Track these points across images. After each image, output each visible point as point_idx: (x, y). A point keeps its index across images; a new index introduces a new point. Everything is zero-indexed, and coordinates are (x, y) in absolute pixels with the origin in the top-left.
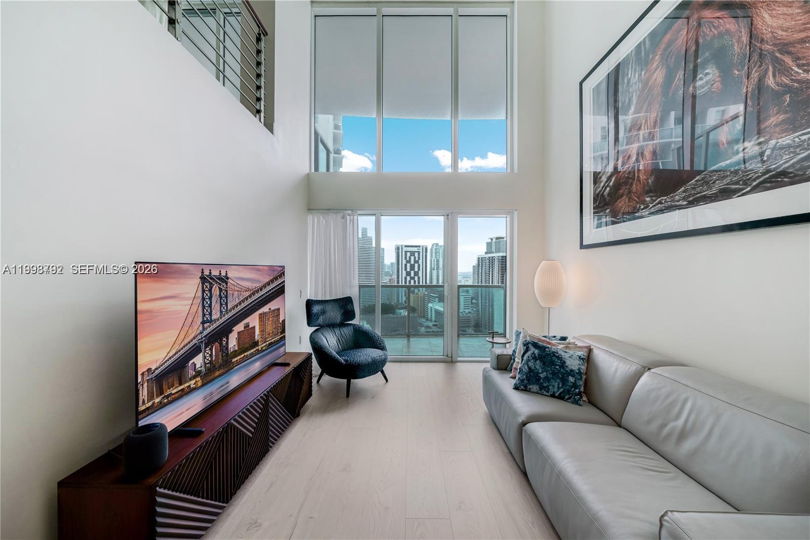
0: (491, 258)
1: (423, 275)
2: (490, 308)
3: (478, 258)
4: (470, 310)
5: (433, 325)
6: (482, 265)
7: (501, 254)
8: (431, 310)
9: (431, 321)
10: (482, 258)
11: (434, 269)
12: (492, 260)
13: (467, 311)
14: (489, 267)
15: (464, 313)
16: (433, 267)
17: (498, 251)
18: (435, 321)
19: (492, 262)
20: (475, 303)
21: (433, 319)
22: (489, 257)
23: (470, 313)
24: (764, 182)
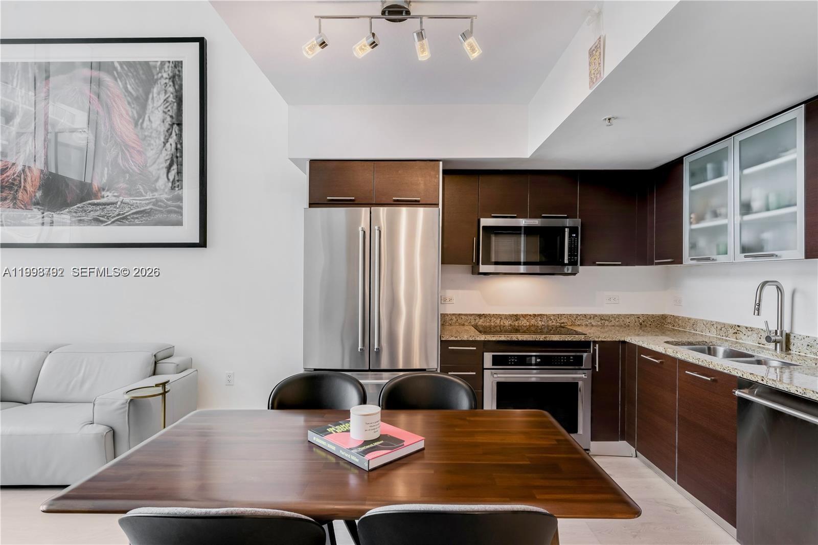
24: (117, 220)
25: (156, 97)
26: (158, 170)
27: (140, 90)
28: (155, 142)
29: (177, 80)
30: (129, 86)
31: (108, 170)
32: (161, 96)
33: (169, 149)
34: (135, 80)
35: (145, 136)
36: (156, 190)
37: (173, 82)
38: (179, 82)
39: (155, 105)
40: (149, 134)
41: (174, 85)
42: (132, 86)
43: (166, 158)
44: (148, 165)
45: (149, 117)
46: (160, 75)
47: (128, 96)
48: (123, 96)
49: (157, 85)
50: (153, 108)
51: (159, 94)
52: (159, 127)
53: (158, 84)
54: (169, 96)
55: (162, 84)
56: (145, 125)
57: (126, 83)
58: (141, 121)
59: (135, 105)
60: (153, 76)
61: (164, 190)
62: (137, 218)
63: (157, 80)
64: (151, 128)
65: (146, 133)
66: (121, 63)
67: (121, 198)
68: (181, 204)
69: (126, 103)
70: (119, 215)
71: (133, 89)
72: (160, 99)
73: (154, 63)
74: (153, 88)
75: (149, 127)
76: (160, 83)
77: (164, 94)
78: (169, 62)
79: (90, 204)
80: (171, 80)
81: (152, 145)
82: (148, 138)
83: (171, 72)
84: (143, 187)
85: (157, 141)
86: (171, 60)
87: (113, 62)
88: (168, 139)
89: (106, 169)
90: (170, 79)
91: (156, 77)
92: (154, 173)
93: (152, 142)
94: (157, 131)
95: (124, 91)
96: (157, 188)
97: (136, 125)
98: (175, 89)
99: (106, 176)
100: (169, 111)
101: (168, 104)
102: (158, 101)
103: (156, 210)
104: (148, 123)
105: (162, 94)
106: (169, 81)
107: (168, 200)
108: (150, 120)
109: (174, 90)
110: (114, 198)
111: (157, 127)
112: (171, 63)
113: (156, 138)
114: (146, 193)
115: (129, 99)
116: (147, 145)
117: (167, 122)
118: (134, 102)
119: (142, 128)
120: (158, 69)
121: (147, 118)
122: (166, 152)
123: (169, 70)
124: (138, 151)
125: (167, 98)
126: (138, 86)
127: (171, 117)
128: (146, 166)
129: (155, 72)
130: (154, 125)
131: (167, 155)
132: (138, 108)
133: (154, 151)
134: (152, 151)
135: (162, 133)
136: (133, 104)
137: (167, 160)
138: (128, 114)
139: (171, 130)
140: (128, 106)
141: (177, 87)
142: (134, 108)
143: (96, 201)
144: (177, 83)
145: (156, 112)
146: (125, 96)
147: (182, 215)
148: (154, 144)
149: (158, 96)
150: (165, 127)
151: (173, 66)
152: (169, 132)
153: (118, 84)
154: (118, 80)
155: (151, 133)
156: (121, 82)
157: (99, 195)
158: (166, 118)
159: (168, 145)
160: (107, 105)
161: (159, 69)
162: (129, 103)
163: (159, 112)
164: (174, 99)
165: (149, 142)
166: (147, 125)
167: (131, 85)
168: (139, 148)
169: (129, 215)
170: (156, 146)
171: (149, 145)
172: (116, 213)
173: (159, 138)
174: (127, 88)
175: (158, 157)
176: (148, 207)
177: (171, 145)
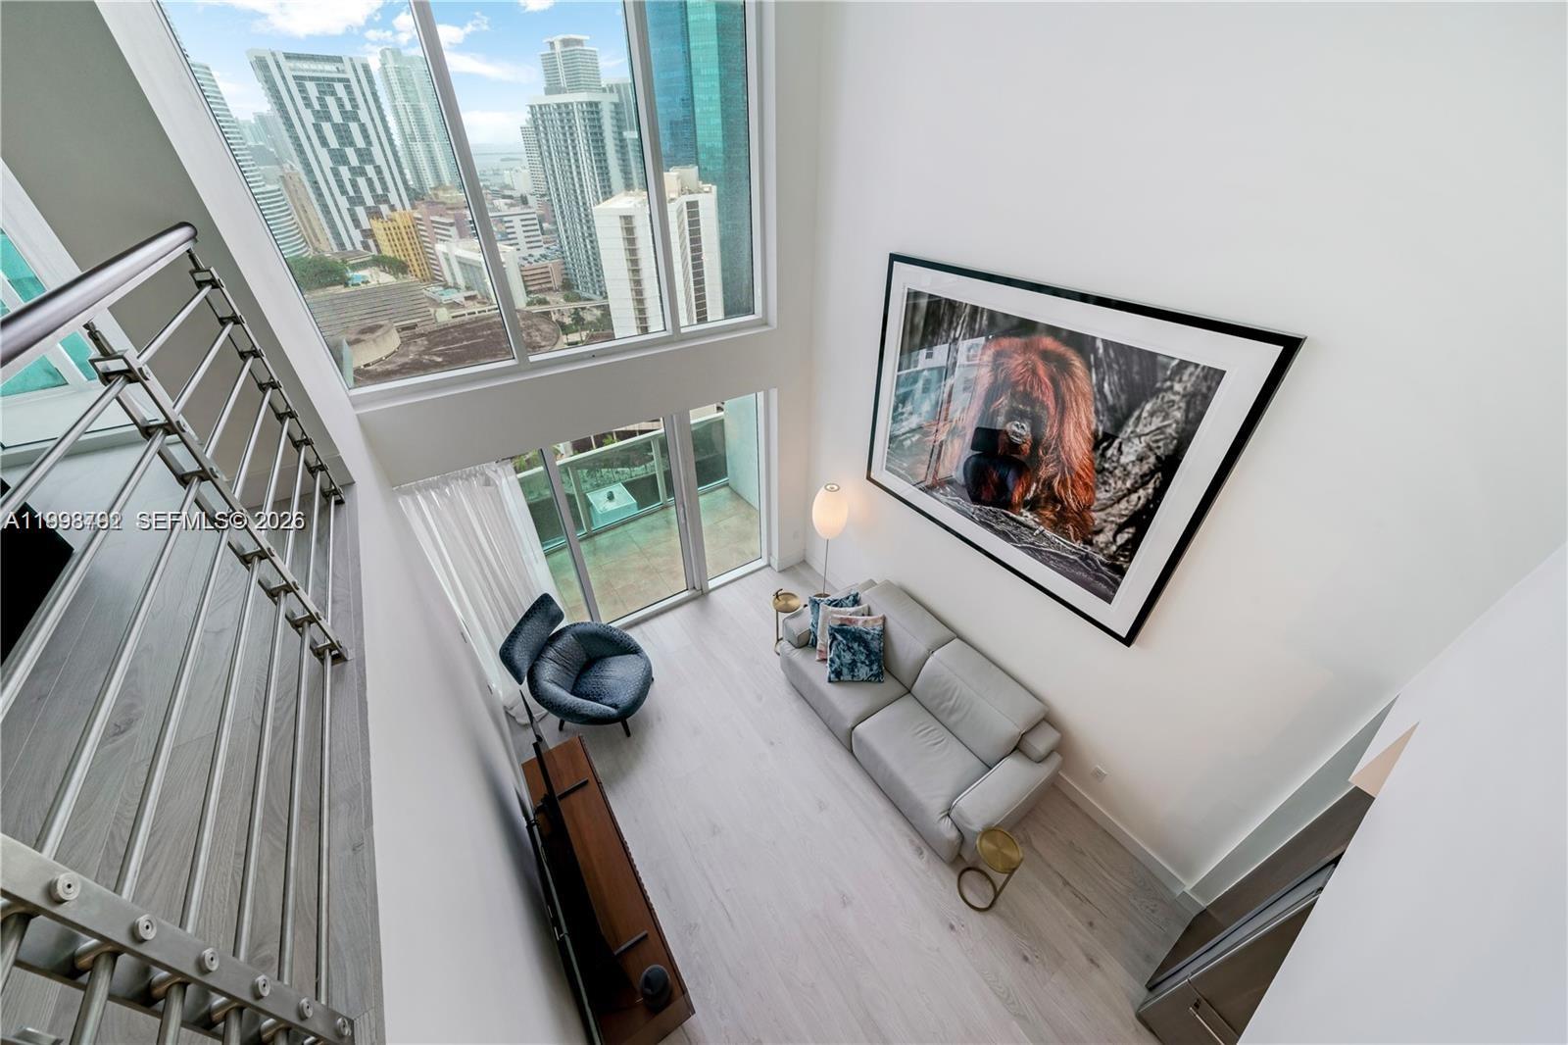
0: (563, 108)
1: (387, 161)
2: (587, 241)
3: (532, 107)
4: (542, 251)
5: (467, 298)
6: (545, 128)
7: (583, 97)
8: (447, 260)
9: (456, 287)
10: (540, 108)
11: (414, 139)
12: (565, 110)
13: (537, 253)
14: (564, 134)
15: (531, 260)
16: (408, 130)
17: (575, 86)
18: (468, 288)
19: (569, 121)
20: (551, 232)
21: (461, 282)
22: (559, 105)
23: (544, 256)
24: (1030, 548)
25: (1145, 418)
26: (1105, 521)
27: (1123, 397)
28: (1116, 483)
29: (1198, 402)
30: (1106, 385)
31: (1037, 488)
32: (1154, 419)
33: (1134, 503)
34: (1119, 379)
35: (1104, 469)
36: (1090, 543)
37: (1188, 404)
38: (1199, 408)
39: (1138, 430)
40: (1111, 469)
41: (1187, 411)
42: (1113, 387)
43: (1123, 513)
44: (1092, 507)
45: (1121, 444)
46: (1168, 384)
47: (1100, 400)
48: (1092, 399)
49: (1154, 400)
50: (1132, 432)
51: (1152, 414)
52: (1131, 465)
53: (1158, 398)
54: (1169, 425)
55: (1166, 399)
56: (1109, 453)
57: (1103, 379)
58: (1105, 444)
59: (1105, 418)
60: (1155, 382)
61: (1102, 550)
62: (1054, 561)
63: (1160, 390)
64: (1118, 461)
65: (1107, 466)
66: (1106, 343)
67: (1042, 528)
68: (1119, 580)
69: (1093, 409)
70: (1033, 544)
71: (1111, 391)
72: (1150, 424)
73: (1165, 360)
74: (1147, 402)
75: (1115, 459)
76: (1163, 398)
77: (1160, 419)
78: (1197, 366)
79: (1004, 513)
80: (1184, 400)
81: (1110, 485)
82: (1107, 474)
83: (1192, 385)
84: (1075, 530)
85: (1120, 483)
86: (1202, 363)
87: (1094, 339)
88: (1138, 488)
89: (1035, 485)
90: (1184, 396)
91: (1158, 385)
92: (1096, 522)
93: (1111, 481)
94: (1125, 470)
95: (1096, 389)
96: (1094, 542)
97: (1096, 447)
98: (1187, 417)
99: (1032, 493)
100: (1159, 448)
101: (1162, 436)
102: (1145, 426)
103: (1081, 566)
104: (1115, 453)
105: (1157, 417)
106: (1181, 401)
107: (1102, 563)
108: (1120, 449)
109: (1184, 418)
110: (1033, 523)
111: (1128, 464)
112: (1199, 370)
113: (1119, 478)
114: (1076, 540)
115: (1099, 405)
116: (1101, 480)
117: (1148, 463)
118: (1106, 413)
119: (1103, 455)
120: (1169, 373)
121: (1116, 444)
122: (1126, 505)
123: (1189, 380)
124: (1086, 484)
125: (1165, 426)
126: (1122, 389)
127: (1158, 458)
128: (1089, 508)
129: (1160, 375)
130: (1124, 460)
131: (1126, 509)
132: (1108, 424)
133: (1108, 495)
134: (1104, 493)
135: (1132, 477)
136: (1103, 416)
137: (1123, 515)
138: (1089, 427)
139: (1148, 478)
140: (1094, 415)
141: (1191, 415)
142: (1101, 421)
143: (1011, 515)
144: (1195, 408)
145: (1136, 441)
146: (1095, 398)
147: (1115, 592)
148: (1113, 485)
149: (1149, 419)
150: (1141, 469)
151: (1201, 375)
152: (1143, 480)
153: (1091, 376)
154: (1093, 370)
155: (1115, 468)
156: (1097, 374)
157: (1017, 509)
158: (1149, 457)
159: (1134, 497)
160: (1064, 402)
161: (1171, 374)
162: (1097, 412)
163: (1140, 442)
164: (1177, 432)
165: (1105, 478)
166: (1113, 455)
167: (1109, 384)
168: (1087, 480)
169: (1046, 551)
170: (1115, 488)
171: (1105, 483)
172: (1030, 540)
173: (1124, 482)
174: (1103, 387)
175: (1111, 506)
176: (1072, 557)
177: (1139, 498)
